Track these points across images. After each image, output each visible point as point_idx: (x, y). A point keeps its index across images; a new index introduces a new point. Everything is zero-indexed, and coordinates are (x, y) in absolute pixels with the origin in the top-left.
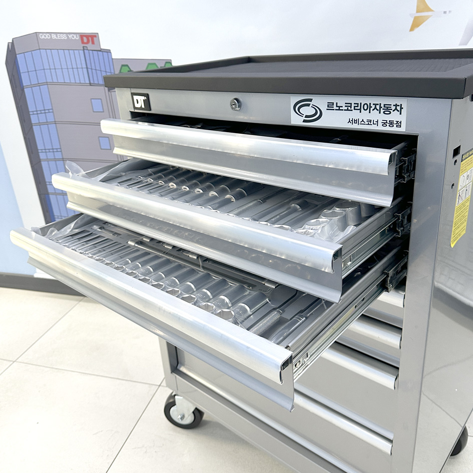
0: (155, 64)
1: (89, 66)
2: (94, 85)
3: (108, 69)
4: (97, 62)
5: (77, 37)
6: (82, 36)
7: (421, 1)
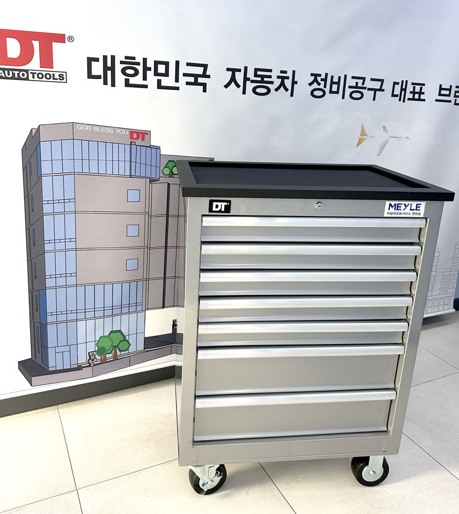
1: (133, 159)
2: (136, 177)
3: (154, 164)
4: (143, 155)
5: (126, 133)
6: (132, 132)
7: (363, 130)
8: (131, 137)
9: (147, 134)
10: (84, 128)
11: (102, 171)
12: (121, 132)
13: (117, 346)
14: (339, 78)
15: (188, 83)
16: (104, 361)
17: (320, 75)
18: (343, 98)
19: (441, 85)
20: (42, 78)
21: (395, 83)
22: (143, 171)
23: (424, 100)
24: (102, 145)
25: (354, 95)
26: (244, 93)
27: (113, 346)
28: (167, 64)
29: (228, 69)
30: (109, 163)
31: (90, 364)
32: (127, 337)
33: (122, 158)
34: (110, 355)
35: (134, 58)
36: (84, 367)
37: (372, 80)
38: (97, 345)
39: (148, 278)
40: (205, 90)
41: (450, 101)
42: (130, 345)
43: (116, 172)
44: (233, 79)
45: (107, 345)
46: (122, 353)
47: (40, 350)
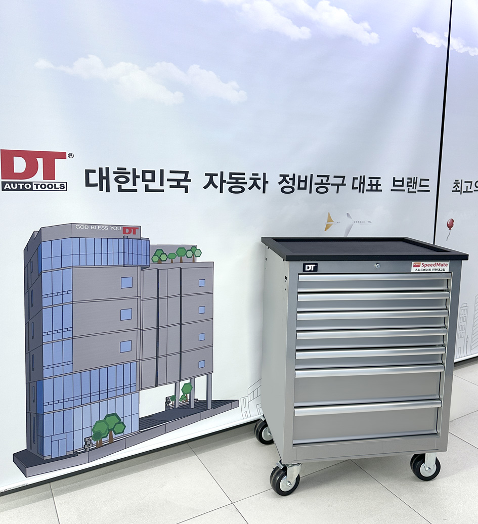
0: (184, 248)
1: (126, 251)
2: (128, 266)
3: (144, 253)
4: (135, 247)
5: (119, 229)
6: (124, 228)
7: (329, 216)
8: (124, 232)
9: (138, 228)
10: (82, 227)
11: (98, 263)
12: (115, 228)
13: (113, 429)
14: (306, 177)
15: (171, 187)
16: (100, 446)
17: (288, 176)
18: (310, 192)
19: (394, 178)
20: (45, 188)
21: (354, 179)
22: (135, 260)
23: (381, 191)
24: (98, 241)
25: (320, 190)
26: (221, 192)
27: (109, 430)
28: (153, 173)
29: (206, 175)
30: (105, 256)
31: (86, 449)
32: (122, 419)
33: (116, 251)
34: (106, 439)
35: (125, 169)
36: (79, 453)
37: (335, 177)
38: (93, 430)
39: (141, 358)
40: (186, 191)
41: (404, 190)
42: (125, 427)
43: (110, 263)
44: (211, 182)
45: (103, 429)
46: (117, 435)
47: (36, 440)
